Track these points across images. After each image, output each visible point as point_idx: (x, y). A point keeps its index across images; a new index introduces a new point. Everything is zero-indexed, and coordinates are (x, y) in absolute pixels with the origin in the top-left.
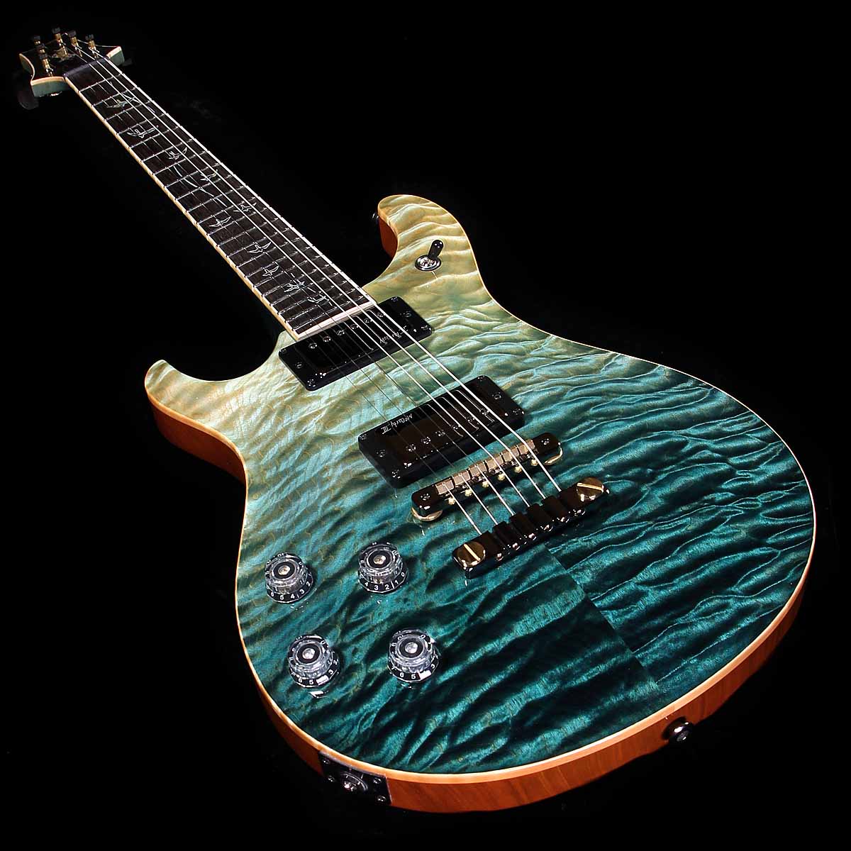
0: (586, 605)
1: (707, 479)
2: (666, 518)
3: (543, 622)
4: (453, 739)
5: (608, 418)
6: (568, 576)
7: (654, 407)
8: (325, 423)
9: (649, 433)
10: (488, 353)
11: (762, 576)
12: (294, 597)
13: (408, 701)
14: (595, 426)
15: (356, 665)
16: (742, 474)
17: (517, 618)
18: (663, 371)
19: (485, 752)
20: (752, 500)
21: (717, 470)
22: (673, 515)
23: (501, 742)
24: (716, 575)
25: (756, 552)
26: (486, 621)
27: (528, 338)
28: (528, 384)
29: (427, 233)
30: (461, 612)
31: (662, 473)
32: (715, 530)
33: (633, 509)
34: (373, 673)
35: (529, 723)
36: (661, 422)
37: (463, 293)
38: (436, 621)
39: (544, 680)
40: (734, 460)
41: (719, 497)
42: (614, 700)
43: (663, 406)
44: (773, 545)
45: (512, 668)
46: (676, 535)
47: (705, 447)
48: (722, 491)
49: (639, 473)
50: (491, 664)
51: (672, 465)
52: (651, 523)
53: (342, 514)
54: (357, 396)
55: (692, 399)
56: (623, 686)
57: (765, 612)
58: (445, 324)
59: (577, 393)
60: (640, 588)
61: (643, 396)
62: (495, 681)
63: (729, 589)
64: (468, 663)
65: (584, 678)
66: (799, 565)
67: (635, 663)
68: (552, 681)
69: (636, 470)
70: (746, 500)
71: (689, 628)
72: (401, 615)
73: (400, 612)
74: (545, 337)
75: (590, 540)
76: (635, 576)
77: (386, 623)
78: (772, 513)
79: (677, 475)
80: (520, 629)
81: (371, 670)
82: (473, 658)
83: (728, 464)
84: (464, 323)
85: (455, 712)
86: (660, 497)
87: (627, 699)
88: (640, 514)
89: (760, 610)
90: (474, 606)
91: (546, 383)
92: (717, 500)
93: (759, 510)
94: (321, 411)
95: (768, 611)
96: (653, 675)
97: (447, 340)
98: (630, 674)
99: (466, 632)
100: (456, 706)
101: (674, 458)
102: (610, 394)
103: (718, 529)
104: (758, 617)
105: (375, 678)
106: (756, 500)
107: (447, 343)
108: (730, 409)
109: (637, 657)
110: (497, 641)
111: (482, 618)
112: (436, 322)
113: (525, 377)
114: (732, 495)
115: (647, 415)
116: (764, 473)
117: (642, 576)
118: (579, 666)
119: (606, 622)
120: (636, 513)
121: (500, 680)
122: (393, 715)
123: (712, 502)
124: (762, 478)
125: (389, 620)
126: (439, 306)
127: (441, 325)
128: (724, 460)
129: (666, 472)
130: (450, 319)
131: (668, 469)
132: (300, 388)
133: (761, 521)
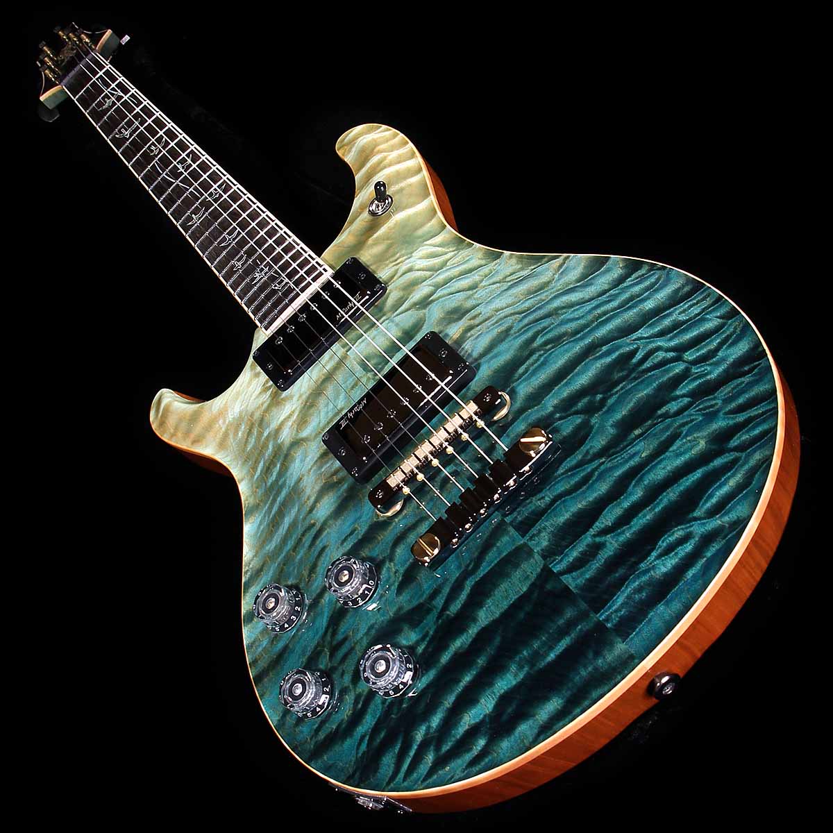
0: (546, 574)
1: (661, 388)
2: (618, 449)
3: (505, 603)
4: (438, 748)
5: (556, 344)
6: (525, 545)
7: (605, 313)
8: (298, 426)
9: (598, 349)
10: (439, 298)
11: (725, 490)
12: (287, 626)
13: (393, 716)
14: (542, 359)
15: (346, 688)
16: (699, 370)
17: (480, 605)
18: (617, 263)
19: (468, 757)
20: (710, 400)
21: (671, 375)
22: (625, 443)
23: (482, 742)
24: (676, 502)
25: (718, 462)
26: (453, 615)
27: (483, 262)
28: (477, 326)
29: (379, 168)
30: (429, 611)
31: (612, 395)
32: (671, 449)
33: (584, 449)
34: (360, 693)
35: (505, 717)
36: (611, 331)
37: (416, 229)
38: (408, 625)
39: (513, 668)
40: (690, 356)
41: (673, 407)
42: (584, 673)
43: (616, 309)
44: (736, 449)
45: (481, 661)
46: (630, 468)
47: (658, 349)
48: (676, 398)
49: (590, 402)
50: (462, 661)
51: (621, 383)
52: (604, 460)
53: (318, 526)
54: (323, 386)
55: (647, 289)
56: (591, 655)
57: (731, 533)
58: (399, 274)
59: (526, 321)
60: (598, 539)
61: (594, 303)
62: (467, 679)
63: (691, 516)
64: (441, 665)
65: (552, 656)
66: (764, 466)
67: (600, 627)
68: (521, 667)
69: (585, 400)
70: (702, 403)
71: (652, 572)
72: (376, 626)
73: (376, 623)
74: (499, 256)
75: (543, 498)
76: (591, 527)
77: (365, 638)
78: (734, 408)
79: (629, 392)
80: (484, 617)
81: (359, 690)
82: (445, 658)
83: (684, 361)
84: (416, 268)
85: (436, 721)
86: (612, 426)
87: (596, 669)
88: (591, 452)
89: (726, 531)
90: (439, 601)
91: (494, 319)
92: (672, 411)
93: (718, 411)
94: (293, 412)
95: (733, 531)
96: (620, 636)
97: (401, 293)
98: (597, 639)
99: (436, 632)
100: (436, 713)
101: (625, 373)
102: (560, 312)
103: (674, 447)
104: (724, 541)
105: (363, 698)
106: (714, 399)
107: (402, 298)
108: (686, 289)
109: (601, 619)
110: (465, 634)
111: (448, 613)
112: (391, 275)
113: (474, 318)
114: (689, 399)
115: (597, 327)
116: (724, 360)
117: (599, 525)
118: (544, 643)
119: (567, 588)
120: (587, 452)
121: (472, 677)
122: (382, 735)
123: (666, 416)
124: (721, 369)
125: (367, 634)
126: (392, 256)
127: (395, 278)
128: (678, 359)
129: (617, 392)
130: (403, 268)
131: (619, 388)
132: (274, 391)
133: (720, 424)
